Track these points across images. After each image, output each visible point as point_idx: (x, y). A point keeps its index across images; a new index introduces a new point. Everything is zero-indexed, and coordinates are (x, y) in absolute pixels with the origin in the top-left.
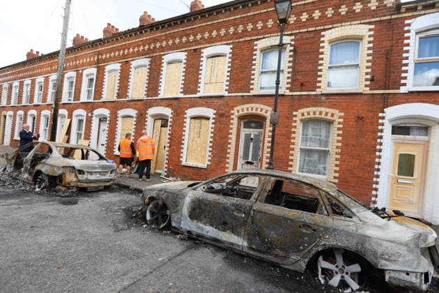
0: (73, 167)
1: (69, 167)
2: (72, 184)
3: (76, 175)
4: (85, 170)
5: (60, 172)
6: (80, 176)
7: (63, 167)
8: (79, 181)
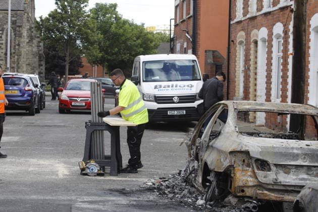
0: (247, 153)
1: (241, 152)
2: (249, 192)
3: (254, 172)
4: (270, 160)
5: (226, 164)
6: (260, 174)
7: (231, 153)
8: (260, 185)
